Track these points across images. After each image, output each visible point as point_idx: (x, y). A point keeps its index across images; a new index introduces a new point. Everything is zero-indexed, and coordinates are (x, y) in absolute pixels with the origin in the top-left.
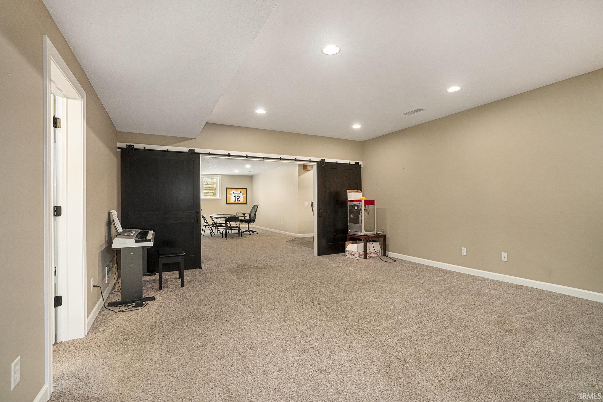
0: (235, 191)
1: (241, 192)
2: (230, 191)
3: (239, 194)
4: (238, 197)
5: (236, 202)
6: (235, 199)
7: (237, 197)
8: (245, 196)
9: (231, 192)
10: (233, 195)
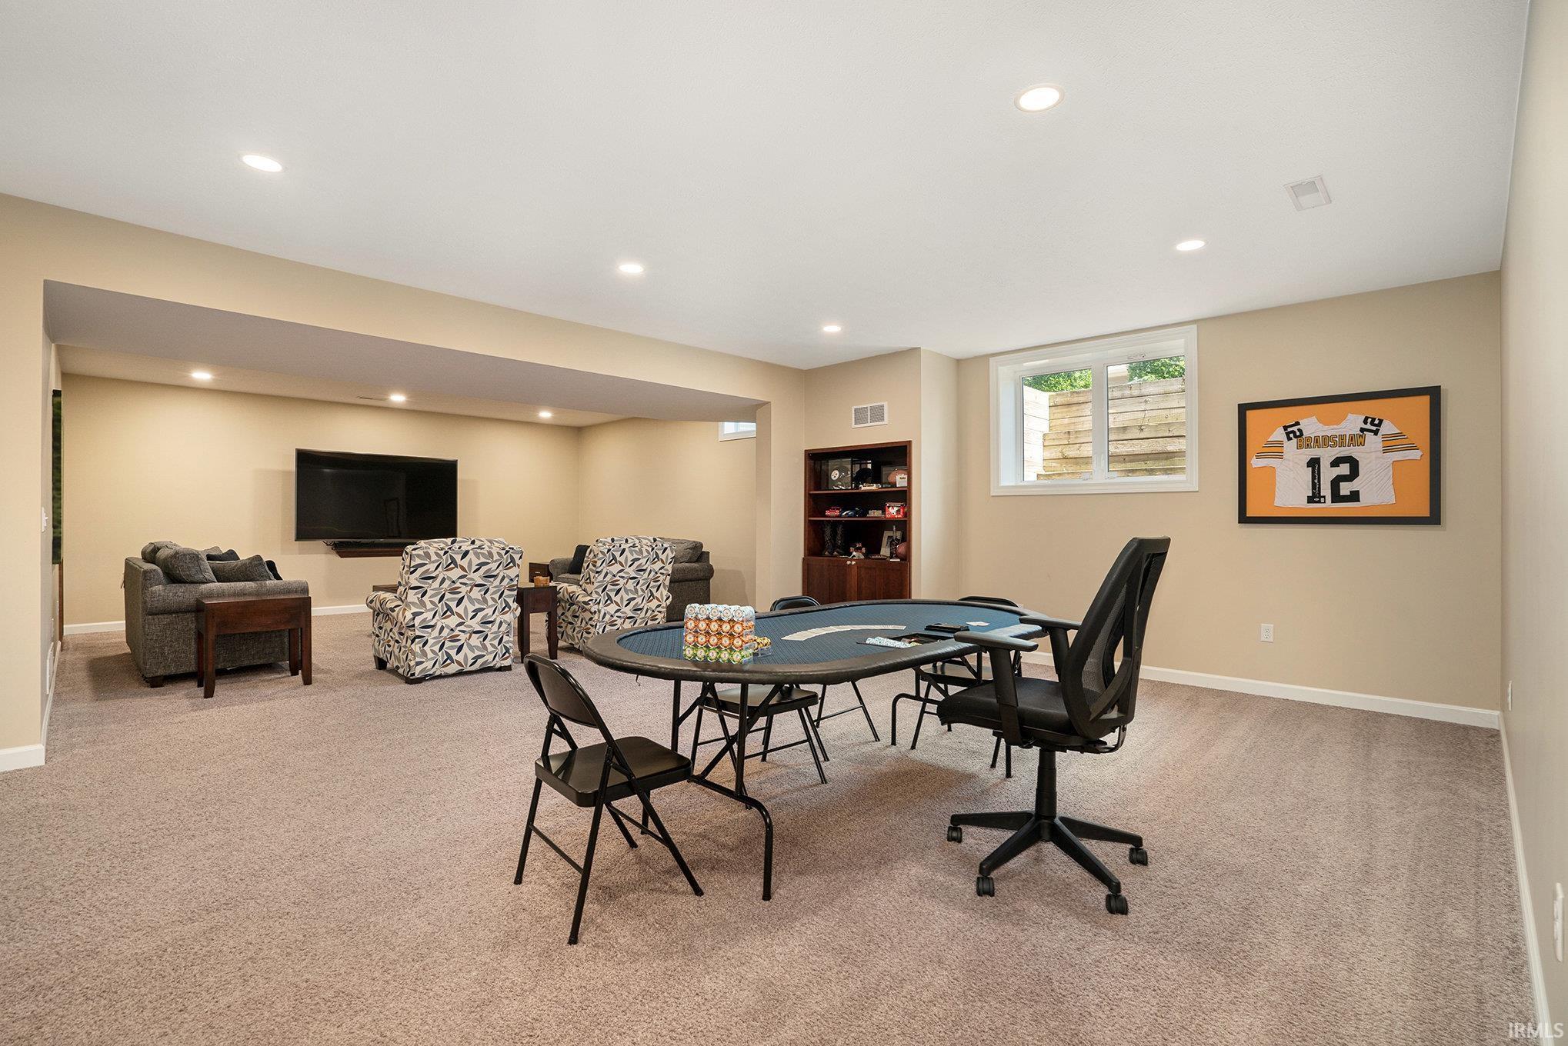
0: (1311, 425)
1: (1373, 425)
2: (1266, 428)
3: (1357, 440)
4: (1344, 469)
5: (1327, 507)
6: (1316, 486)
7: (1335, 463)
8: (1415, 455)
9: (1279, 434)
10: (1295, 457)
